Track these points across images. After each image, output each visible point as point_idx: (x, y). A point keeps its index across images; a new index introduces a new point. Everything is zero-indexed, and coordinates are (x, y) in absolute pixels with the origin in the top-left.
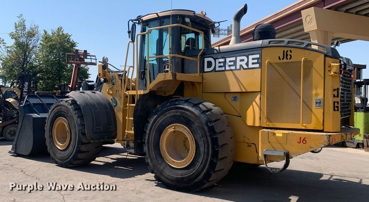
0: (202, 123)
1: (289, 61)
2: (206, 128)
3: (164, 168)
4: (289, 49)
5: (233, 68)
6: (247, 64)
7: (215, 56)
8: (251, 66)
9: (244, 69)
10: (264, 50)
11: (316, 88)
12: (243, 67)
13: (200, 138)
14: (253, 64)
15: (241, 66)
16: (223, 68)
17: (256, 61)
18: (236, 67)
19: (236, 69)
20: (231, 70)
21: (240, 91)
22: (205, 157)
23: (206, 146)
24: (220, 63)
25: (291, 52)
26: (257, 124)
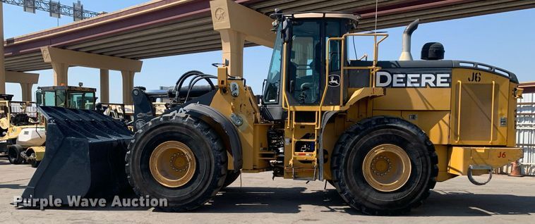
0: (420, 142)
1: (478, 82)
2: (425, 147)
3: (369, 194)
4: (478, 72)
5: (418, 85)
6: (435, 82)
7: (392, 71)
8: (439, 84)
9: (431, 87)
10: (454, 71)
11: (501, 109)
12: (429, 85)
13: (418, 158)
14: (442, 82)
15: (427, 84)
16: (404, 85)
17: (446, 80)
18: (420, 84)
19: (420, 87)
20: (414, 87)
21: (425, 109)
22: (424, 178)
23: (425, 165)
24: (398, 78)
25: (480, 74)
26: (445, 142)
